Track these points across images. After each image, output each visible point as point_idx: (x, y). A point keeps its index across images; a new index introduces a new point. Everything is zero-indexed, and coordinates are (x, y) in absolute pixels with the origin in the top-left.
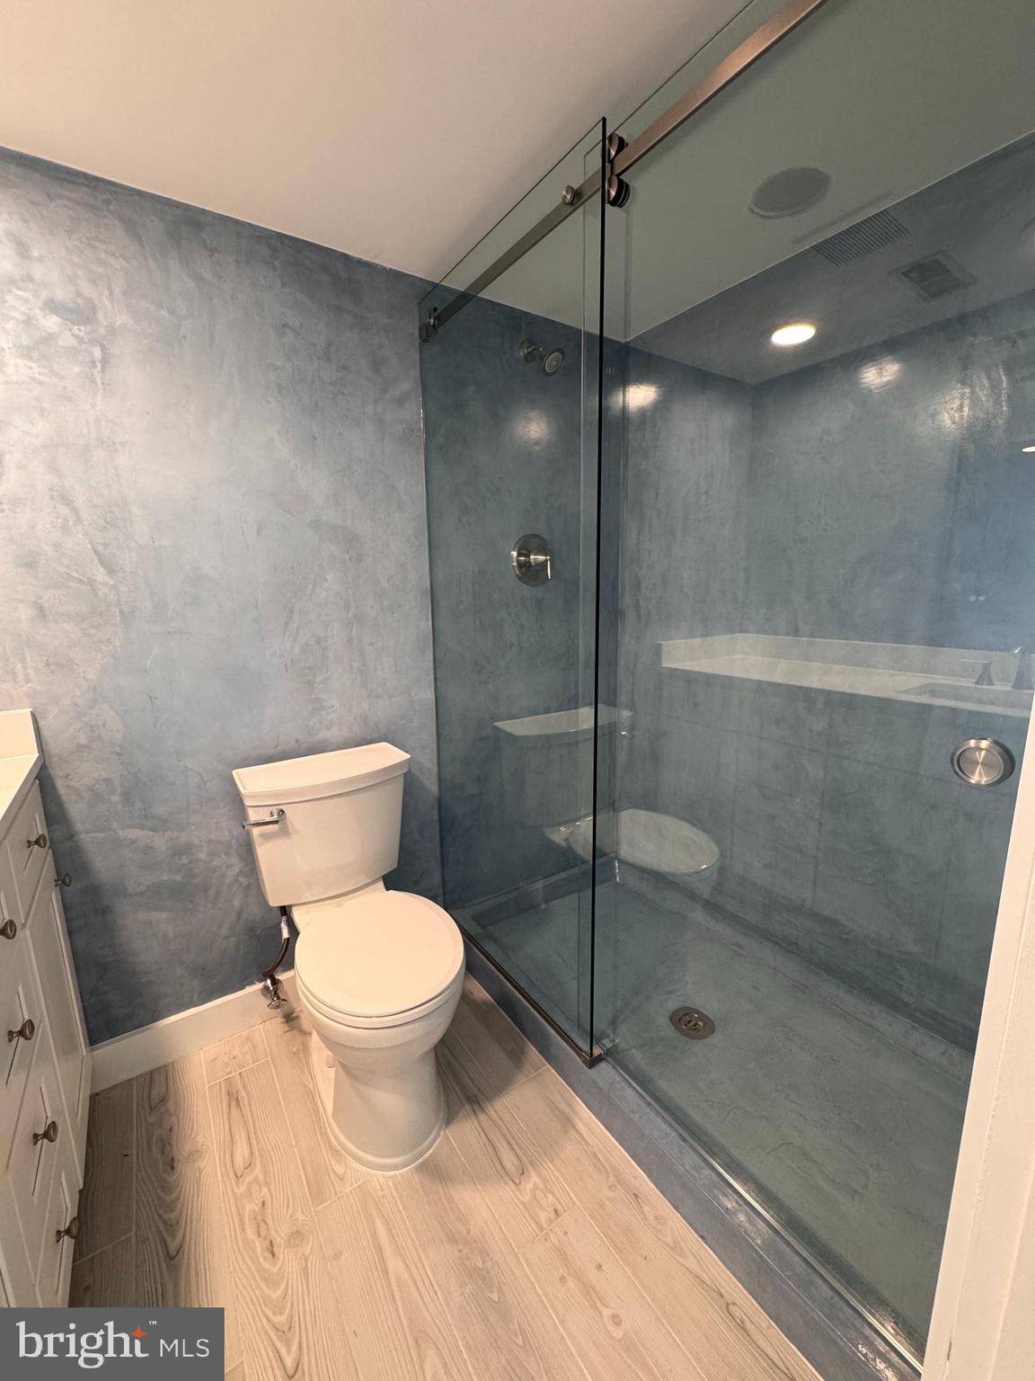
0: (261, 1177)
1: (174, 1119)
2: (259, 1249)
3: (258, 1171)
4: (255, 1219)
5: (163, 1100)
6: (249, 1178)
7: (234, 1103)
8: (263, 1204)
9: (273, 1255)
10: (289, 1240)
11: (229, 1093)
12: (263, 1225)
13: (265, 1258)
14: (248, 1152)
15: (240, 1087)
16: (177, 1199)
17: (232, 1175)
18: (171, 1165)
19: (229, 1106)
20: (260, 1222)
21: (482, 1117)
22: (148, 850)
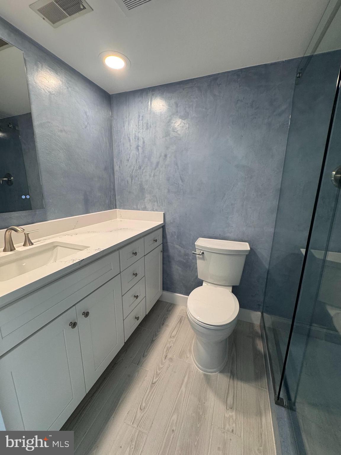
0: (174, 341)
1: (169, 316)
2: (164, 355)
3: (174, 340)
4: (168, 348)
5: (170, 311)
6: (172, 339)
7: (180, 322)
8: (171, 347)
9: (165, 358)
10: (169, 359)
11: (180, 319)
12: (168, 351)
13: (164, 357)
14: (175, 334)
15: (183, 319)
16: (160, 331)
17: (170, 336)
18: (163, 324)
19: (179, 321)
20: (168, 349)
21: (231, 381)
22: (180, 252)
